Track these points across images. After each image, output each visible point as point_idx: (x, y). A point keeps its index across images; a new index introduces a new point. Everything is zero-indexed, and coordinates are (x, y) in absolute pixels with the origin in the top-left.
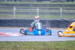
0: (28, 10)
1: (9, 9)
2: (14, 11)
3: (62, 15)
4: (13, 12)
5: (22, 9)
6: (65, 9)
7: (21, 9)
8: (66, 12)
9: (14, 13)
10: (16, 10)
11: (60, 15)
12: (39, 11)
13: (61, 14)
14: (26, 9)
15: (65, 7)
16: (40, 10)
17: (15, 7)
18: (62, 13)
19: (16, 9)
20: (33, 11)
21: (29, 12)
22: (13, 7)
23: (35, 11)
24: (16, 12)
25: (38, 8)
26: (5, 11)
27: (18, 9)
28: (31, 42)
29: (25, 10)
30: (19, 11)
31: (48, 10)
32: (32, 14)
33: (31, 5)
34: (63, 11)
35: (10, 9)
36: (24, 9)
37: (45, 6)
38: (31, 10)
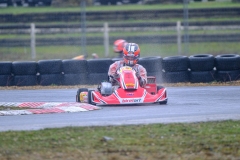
0: (76, 33)
2: (33, 37)
3: (183, 42)
4: (29, 41)
5: (58, 30)
6: (191, 24)
7: (52, 30)
8: (194, 33)
9: (33, 43)
10: (37, 34)
11: (176, 42)
12: (110, 32)
13: (179, 40)
14: (69, 30)
15: (190, 17)
16: (114, 29)
17: (33, 25)
18: (183, 37)
19: (38, 30)
20: (90, 35)
21: (79, 39)
22: (27, 24)
23: (98, 35)
24: (37, 41)
25: (106, 24)
27: (43, 30)
28: (144, 127)
29: (67, 33)
31: (139, 28)
32: (88, 44)
33: (84, 17)
34: (186, 30)
35: (20, 30)
36: (64, 30)
37: (126, 18)
38: (83, 32)
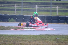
0: (49, 8)
1: (31, 7)
5: (44, 7)
7: (42, 7)
10: (38, 8)
12: (58, 9)
14: (47, 7)
16: (60, 8)
17: (37, 6)
20: (53, 9)
21: (50, 10)
22: (35, 5)
23: (55, 9)
25: (57, 6)
26: (28, 9)
27: (40, 7)
29: (46, 8)
30: (41, 9)
32: (52, 12)
33: (51, 4)
35: (33, 7)
38: (51, 8)
